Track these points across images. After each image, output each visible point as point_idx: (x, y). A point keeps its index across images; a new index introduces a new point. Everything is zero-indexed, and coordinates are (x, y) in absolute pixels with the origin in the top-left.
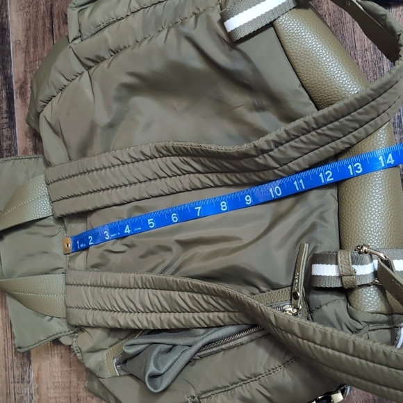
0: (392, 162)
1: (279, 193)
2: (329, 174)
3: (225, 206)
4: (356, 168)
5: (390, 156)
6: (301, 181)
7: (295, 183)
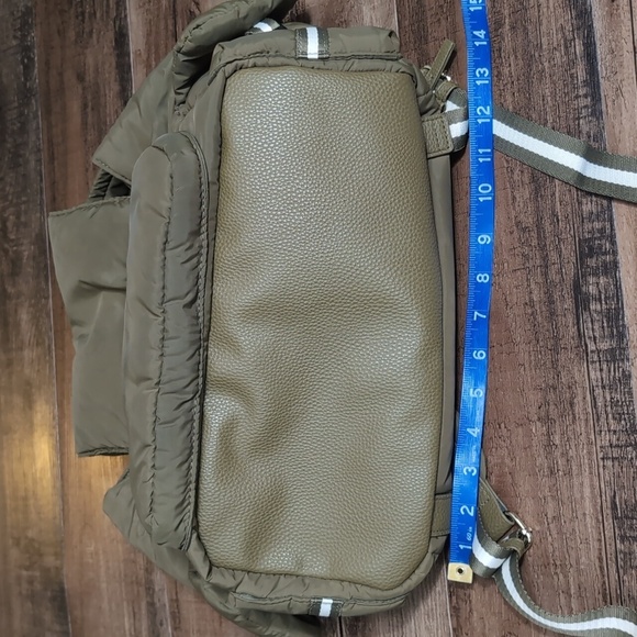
0: (483, 32)
1: (488, 188)
2: (481, 111)
3: (483, 276)
4: (482, 75)
5: (476, 33)
6: (481, 151)
7: (481, 160)
